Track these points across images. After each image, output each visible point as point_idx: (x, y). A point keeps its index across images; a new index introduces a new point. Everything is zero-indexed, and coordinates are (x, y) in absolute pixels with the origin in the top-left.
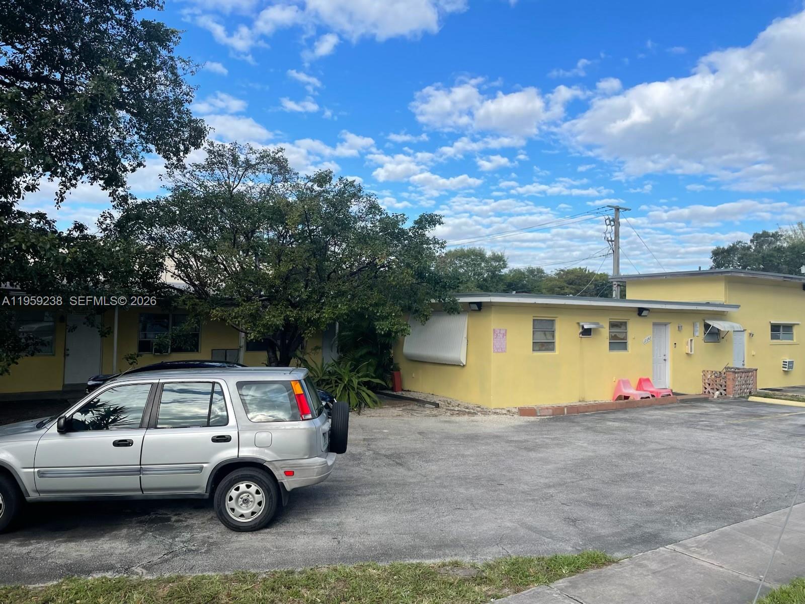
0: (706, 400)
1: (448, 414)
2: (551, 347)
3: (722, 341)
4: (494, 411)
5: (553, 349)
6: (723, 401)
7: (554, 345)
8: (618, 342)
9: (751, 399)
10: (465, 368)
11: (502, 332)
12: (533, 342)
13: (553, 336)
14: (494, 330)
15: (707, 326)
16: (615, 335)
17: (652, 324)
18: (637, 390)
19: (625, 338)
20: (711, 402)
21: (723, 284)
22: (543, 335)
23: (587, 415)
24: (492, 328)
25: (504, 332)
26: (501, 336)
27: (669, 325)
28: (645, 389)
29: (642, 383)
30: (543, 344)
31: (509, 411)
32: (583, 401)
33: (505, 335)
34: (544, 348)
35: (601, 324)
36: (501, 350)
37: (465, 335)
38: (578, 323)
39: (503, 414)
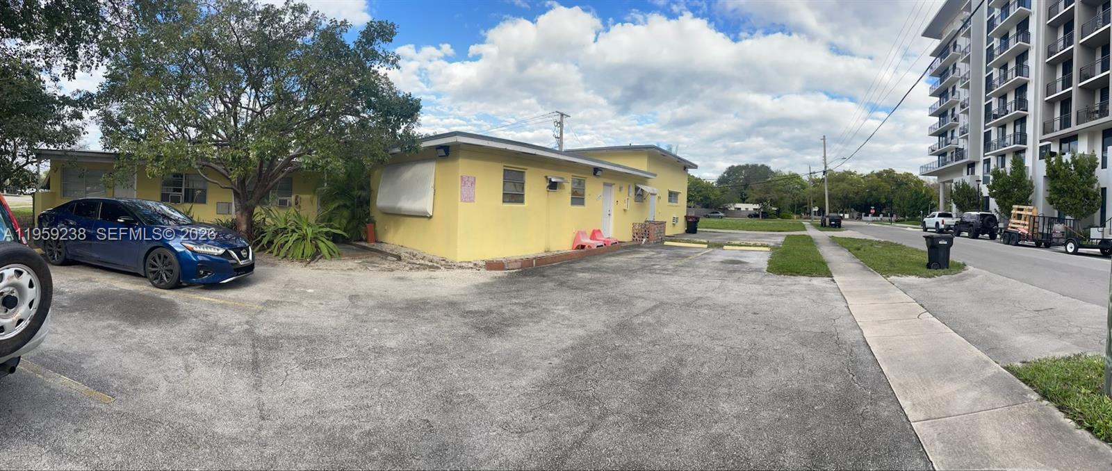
0: (639, 246)
1: (407, 268)
2: (520, 199)
3: (644, 201)
4: (459, 264)
5: (522, 202)
6: (649, 246)
7: (523, 198)
8: (578, 198)
9: (666, 243)
10: (432, 219)
11: (470, 180)
12: (504, 194)
13: (523, 189)
14: (462, 177)
15: (637, 189)
16: (576, 192)
17: (602, 184)
18: (591, 239)
19: (583, 195)
20: (642, 247)
21: (646, 160)
22: (513, 187)
23: (555, 266)
24: (460, 175)
25: (473, 180)
26: (469, 184)
27: (613, 186)
28: (598, 238)
29: (595, 234)
30: (513, 195)
31: (475, 264)
32: (548, 251)
33: (473, 183)
34: (513, 200)
35: (566, 179)
36: (469, 199)
37: (432, 184)
38: (546, 177)
39: (469, 268)
